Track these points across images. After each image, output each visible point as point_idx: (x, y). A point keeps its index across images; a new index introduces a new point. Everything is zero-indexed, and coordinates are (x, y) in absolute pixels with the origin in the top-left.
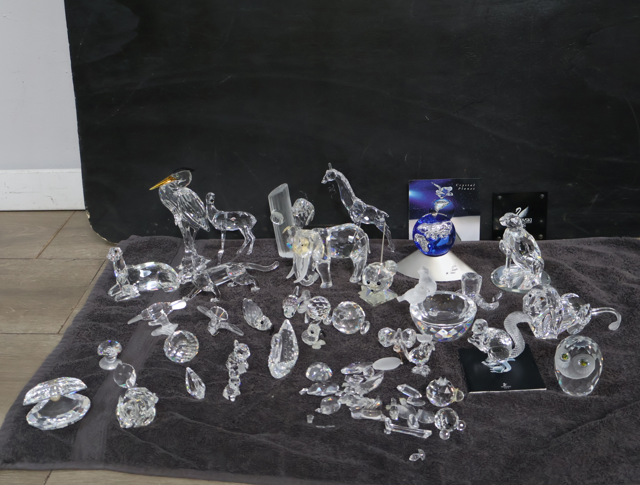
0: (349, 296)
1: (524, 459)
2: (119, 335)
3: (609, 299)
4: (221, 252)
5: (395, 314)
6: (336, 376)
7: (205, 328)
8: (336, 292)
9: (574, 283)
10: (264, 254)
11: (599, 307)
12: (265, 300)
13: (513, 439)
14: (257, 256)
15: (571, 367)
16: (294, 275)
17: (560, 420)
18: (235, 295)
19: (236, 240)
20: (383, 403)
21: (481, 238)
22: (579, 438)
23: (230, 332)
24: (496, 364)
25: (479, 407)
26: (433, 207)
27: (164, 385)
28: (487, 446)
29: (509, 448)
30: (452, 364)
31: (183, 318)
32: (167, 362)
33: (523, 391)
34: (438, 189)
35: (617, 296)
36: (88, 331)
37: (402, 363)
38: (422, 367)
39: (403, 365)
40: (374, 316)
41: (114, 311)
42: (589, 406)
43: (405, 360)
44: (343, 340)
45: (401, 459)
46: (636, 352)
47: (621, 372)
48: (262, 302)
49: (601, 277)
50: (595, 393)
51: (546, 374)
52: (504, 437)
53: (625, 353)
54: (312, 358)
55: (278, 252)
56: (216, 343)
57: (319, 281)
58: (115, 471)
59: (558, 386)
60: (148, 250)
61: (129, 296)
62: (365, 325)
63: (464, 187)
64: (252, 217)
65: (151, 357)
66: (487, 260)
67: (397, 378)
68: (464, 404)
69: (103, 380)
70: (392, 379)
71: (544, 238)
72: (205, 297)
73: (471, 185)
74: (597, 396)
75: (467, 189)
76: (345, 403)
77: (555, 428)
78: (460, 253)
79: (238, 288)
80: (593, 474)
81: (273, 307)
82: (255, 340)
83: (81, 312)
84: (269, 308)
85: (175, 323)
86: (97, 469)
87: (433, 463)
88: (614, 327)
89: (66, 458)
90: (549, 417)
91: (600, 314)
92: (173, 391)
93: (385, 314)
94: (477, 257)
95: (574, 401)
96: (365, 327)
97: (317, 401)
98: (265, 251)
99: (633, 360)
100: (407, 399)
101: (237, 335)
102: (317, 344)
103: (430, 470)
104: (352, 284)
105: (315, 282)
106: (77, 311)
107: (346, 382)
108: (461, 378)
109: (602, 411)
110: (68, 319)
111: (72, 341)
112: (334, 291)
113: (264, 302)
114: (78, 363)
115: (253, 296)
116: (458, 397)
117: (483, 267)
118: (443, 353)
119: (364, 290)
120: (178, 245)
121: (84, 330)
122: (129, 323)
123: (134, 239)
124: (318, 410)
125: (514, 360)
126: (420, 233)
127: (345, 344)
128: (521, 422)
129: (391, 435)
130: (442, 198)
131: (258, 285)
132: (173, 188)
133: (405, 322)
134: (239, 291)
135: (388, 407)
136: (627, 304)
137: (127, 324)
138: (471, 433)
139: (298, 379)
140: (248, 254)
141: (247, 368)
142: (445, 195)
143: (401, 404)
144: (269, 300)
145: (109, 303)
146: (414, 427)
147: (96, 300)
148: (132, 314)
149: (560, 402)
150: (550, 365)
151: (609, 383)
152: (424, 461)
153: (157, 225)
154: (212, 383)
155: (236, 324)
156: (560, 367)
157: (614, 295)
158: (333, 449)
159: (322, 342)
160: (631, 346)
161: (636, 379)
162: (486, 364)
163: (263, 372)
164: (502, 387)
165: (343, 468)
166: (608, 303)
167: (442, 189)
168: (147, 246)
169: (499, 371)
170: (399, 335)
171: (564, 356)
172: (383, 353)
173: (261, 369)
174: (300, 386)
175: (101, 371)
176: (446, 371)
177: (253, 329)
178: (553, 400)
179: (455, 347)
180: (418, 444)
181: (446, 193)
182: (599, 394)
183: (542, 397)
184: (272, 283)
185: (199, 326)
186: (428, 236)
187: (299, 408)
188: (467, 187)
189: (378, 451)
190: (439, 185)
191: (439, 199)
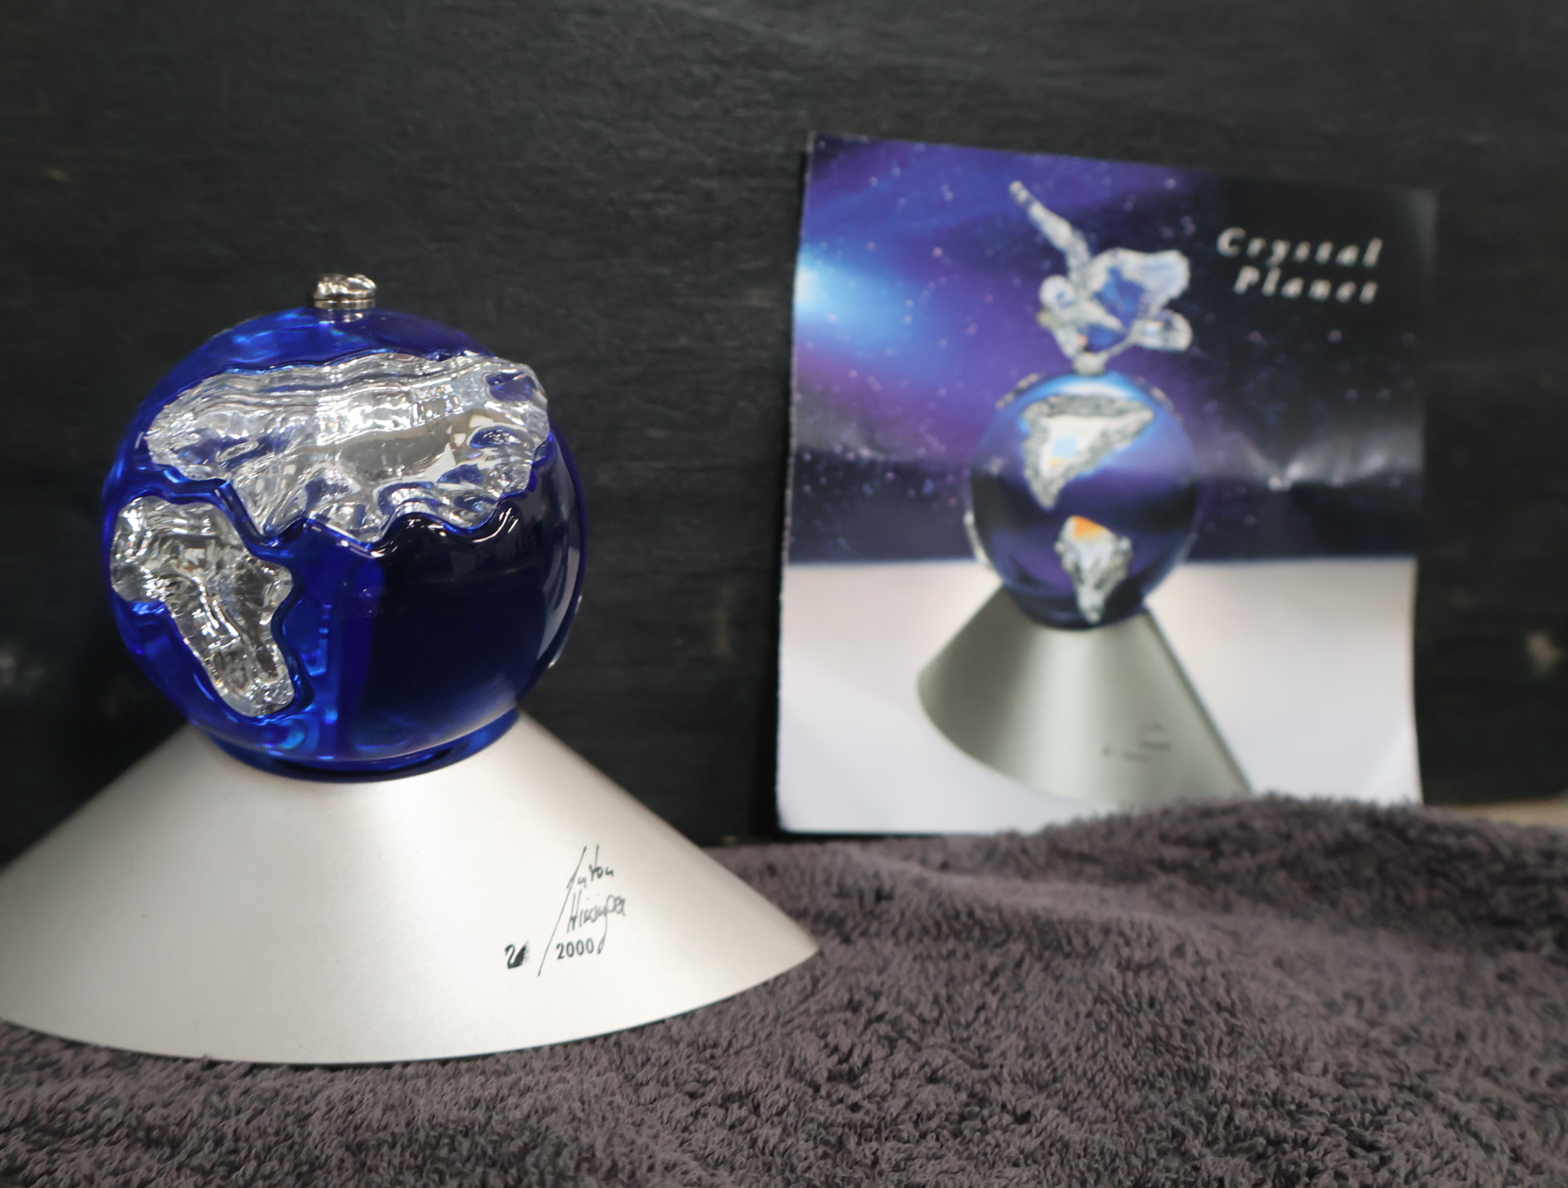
63: (1290, 269)
73: (1348, 256)
75: (1306, 288)
130: (1093, 362)
142: (1118, 338)
167: (1099, 270)
181: (1128, 319)
188: (1310, 271)
190: (1078, 223)
191: (1065, 368)
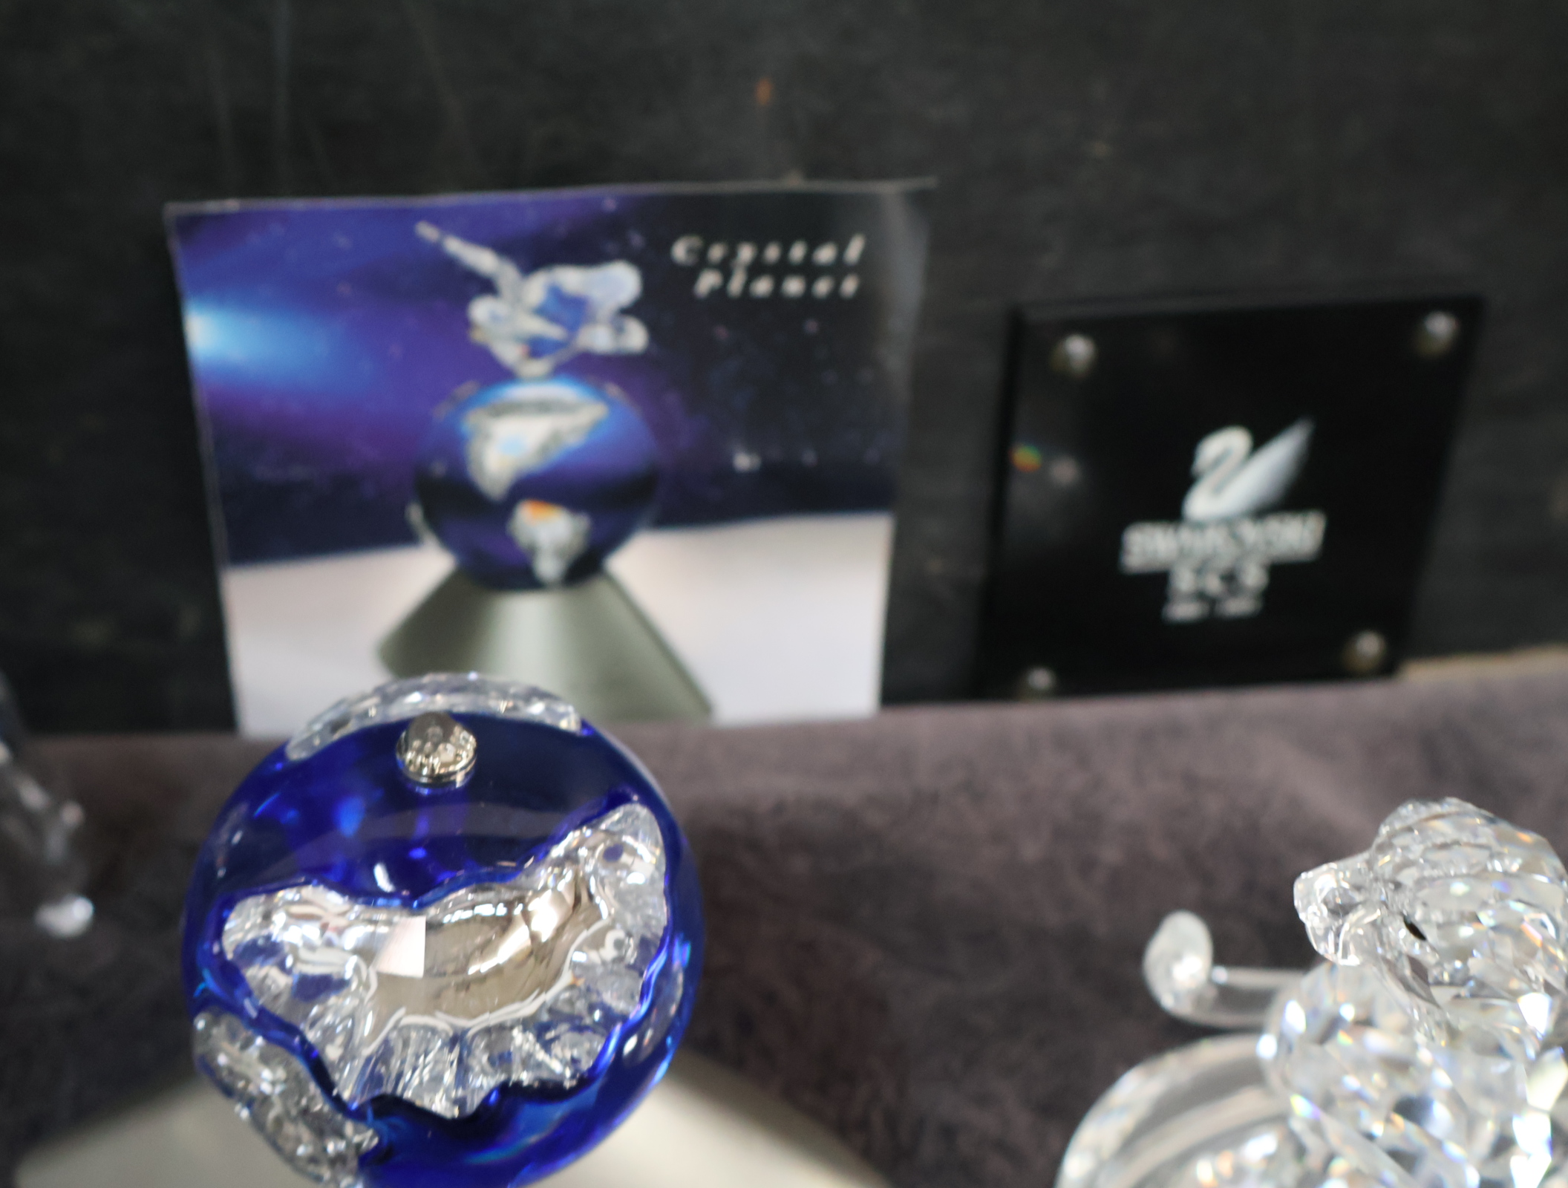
34: (487, 286)
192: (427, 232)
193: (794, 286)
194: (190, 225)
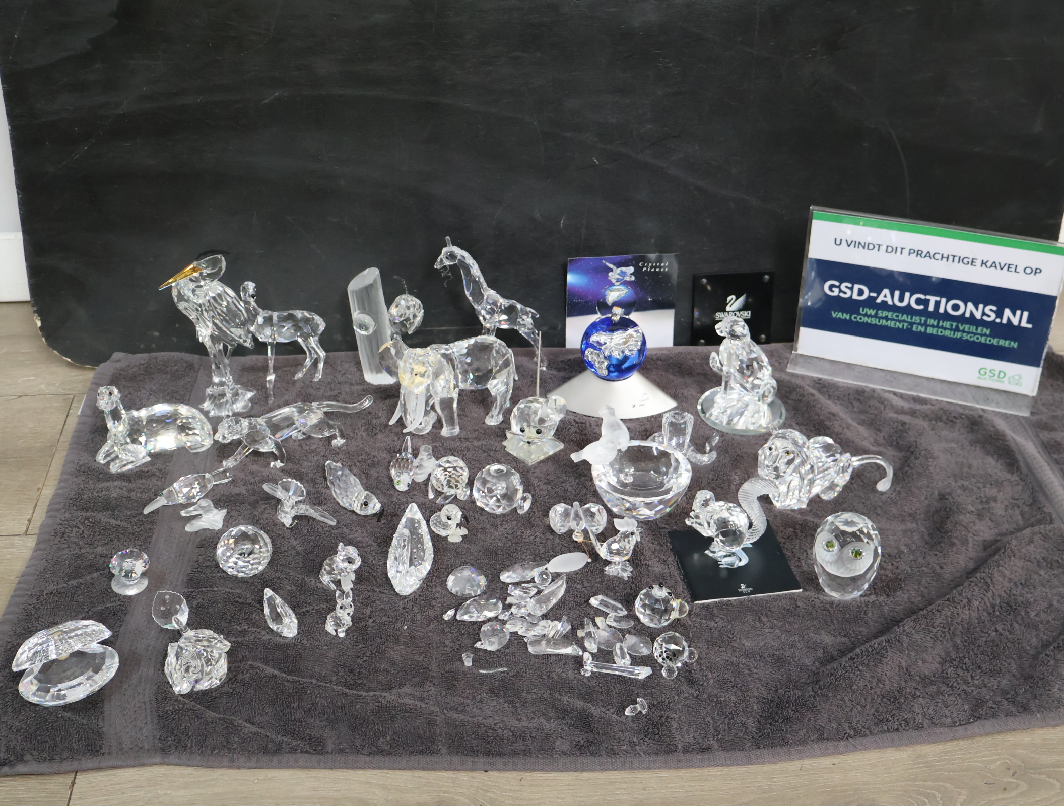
0: (489, 450)
1: (787, 703)
2: (133, 534)
3: (872, 440)
4: (271, 377)
5: (564, 478)
6: (493, 587)
7: (273, 516)
8: (467, 443)
9: (821, 417)
10: (340, 378)
11: (860, 455)
12: (359, 462)
13: (767, 672)
14: (329, 383)
15: (840, 560)
16: (401, 418)
17: (826, 639)
18: (309, 453)
19: (291, 357)
20: (572, 626)
21: (676, 343)
22: (861, 668)
23: (314, 519)
24: (725, 554)
25: (713, 624)
26: (604, 297)
27: (229, 618)
28: (733, 687)
29: (763, 686)
30: (663, 557)
31: (233, 499)
32: (223, 578)
33: (770, 596)
34: (611, 270)
35: (882, 435)
36: (78, 528)
37: (590, 560)
38: (620, 566)
39: (592, 562)
40: (535, 482)
41: (115, 491)
42: (865, 614)
43: (594, 555)
44: (492, 525)
45: (613, 714)
46: (917, 525)
47: (900, 557)
48: (355, 466)
49: (856, 404)
50: (869, 592)
51: (798, 566)
52: (755, 671)
53: (903, 527)
54: (451, 558)
55: (362, 375)
56: (296, 539)
57: (438, 424)
58: (180, 765)
59: (818, 584)
60: (146, 377)
61: (132, 462)
62: (524, 499)
64: (318, 319)
65: (195, 570)
66: (689, 381)
67: (586, 584)
68: (690, 623)
69: (125, 614)
70: (579, 587)
71: (768, 341)
72: (260, 459)
74: (873, 598)
76: (515, 630)
77: (822, 651)
78: (647, 369)
79: (312, 441)
80: (881, 718)
81: (374, 473)
82: (356, 531)
83: (56, 495)
84: (368, 476)
85: (222, 508)
86: (150, 765)
87: (661, 717)
88: (883, 485)
89: (97, 751)
90: (812, 635)
91: (862, 465)
92: (246, 627)
93: (551, 477)
94: (674, 375)
95: (843, 607)
96: (524, 502)
97: (474, 630)
98: (342, 373)
99: (915, 538)
100: (606, 618)
101: (326, 524)
102: (455, 534)
103: (658, 729)
104: (490, 427)
105: (433, 427)
106: (48, 492)
107: (511, 596)
108: (679, 579)
109: (883, 620)
110: (37, 508)
111: (55, 547)
112: (464, 441)
113: (358, 464)
114: (77, 587)
115: (338, 454)
116: (681, 611)
117: (685, 392)
118: (647, 540)
119: (512, 438)
120: (197, 366)
121: (71, 527)
122: (147, 511)
123: (120, 359)
124: (478, 645)
125: (751, 546)
126: (595, 348)
127: (497, 531)
128: (773, 644)
129: (591, 677)
130: (618, 283)
131: (342, 436)
132: (196, 284)
133: (584, 491)
134: (313, 447)
135: (580, 633)
136: (898, 447)
137: (142, 513)
138: (707, 667)
139: (437, 595)
140: (316, 380)
141: (353, 580)
142: (622, 280)
143: (598, 628)
144: (365, 461)
145: (101, 476)
146: (622, 664)
147: (79, 471)
148: (145, 496)
149: (824, 610)
150: (802, 551)
151: (887, 576)
152: (647, 715)
153: (157, 334)
154: (304, 609)
155: (320, 504)
156: (823, 560)
157: (878, 433)
158: (510, 706)
159: (464, 531)
160: (910, 515)
161: (924, 569)
162: (711, 555)
163: (380, 586)
164: (740, 590)
165: (534, 735)
166: (872, 448)
167: (618, 270)
168: (145, 371)
169: (732, 564)
170: (577, 515)
171: (829, 544)
172: (558, 544)
173: (376, 580)
174: (442, 605)
175: (118, 598)
176: (656, 569)
177: (349, 513)
178: (813, 607)
179: (663, 528)
180: (634, 688)
181: (624, 277)
182: (875, 593)
183: (798, 604)
184: (364, 431)
185: (262, 513)
186: (607, 353)
187: (447, 642)
188: (656, 267)
189: (579, 704)
190: (614, 264)
191: (613, 285)
192: (604, 262)
193: (658, 270)
194: (571, 261)
